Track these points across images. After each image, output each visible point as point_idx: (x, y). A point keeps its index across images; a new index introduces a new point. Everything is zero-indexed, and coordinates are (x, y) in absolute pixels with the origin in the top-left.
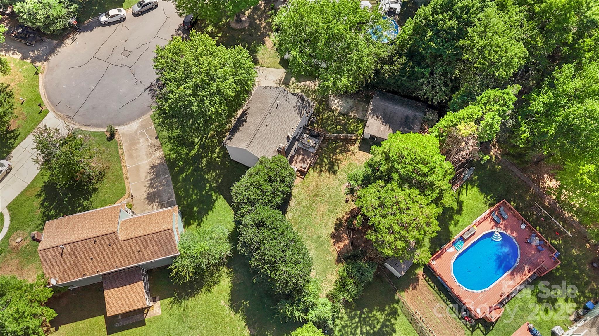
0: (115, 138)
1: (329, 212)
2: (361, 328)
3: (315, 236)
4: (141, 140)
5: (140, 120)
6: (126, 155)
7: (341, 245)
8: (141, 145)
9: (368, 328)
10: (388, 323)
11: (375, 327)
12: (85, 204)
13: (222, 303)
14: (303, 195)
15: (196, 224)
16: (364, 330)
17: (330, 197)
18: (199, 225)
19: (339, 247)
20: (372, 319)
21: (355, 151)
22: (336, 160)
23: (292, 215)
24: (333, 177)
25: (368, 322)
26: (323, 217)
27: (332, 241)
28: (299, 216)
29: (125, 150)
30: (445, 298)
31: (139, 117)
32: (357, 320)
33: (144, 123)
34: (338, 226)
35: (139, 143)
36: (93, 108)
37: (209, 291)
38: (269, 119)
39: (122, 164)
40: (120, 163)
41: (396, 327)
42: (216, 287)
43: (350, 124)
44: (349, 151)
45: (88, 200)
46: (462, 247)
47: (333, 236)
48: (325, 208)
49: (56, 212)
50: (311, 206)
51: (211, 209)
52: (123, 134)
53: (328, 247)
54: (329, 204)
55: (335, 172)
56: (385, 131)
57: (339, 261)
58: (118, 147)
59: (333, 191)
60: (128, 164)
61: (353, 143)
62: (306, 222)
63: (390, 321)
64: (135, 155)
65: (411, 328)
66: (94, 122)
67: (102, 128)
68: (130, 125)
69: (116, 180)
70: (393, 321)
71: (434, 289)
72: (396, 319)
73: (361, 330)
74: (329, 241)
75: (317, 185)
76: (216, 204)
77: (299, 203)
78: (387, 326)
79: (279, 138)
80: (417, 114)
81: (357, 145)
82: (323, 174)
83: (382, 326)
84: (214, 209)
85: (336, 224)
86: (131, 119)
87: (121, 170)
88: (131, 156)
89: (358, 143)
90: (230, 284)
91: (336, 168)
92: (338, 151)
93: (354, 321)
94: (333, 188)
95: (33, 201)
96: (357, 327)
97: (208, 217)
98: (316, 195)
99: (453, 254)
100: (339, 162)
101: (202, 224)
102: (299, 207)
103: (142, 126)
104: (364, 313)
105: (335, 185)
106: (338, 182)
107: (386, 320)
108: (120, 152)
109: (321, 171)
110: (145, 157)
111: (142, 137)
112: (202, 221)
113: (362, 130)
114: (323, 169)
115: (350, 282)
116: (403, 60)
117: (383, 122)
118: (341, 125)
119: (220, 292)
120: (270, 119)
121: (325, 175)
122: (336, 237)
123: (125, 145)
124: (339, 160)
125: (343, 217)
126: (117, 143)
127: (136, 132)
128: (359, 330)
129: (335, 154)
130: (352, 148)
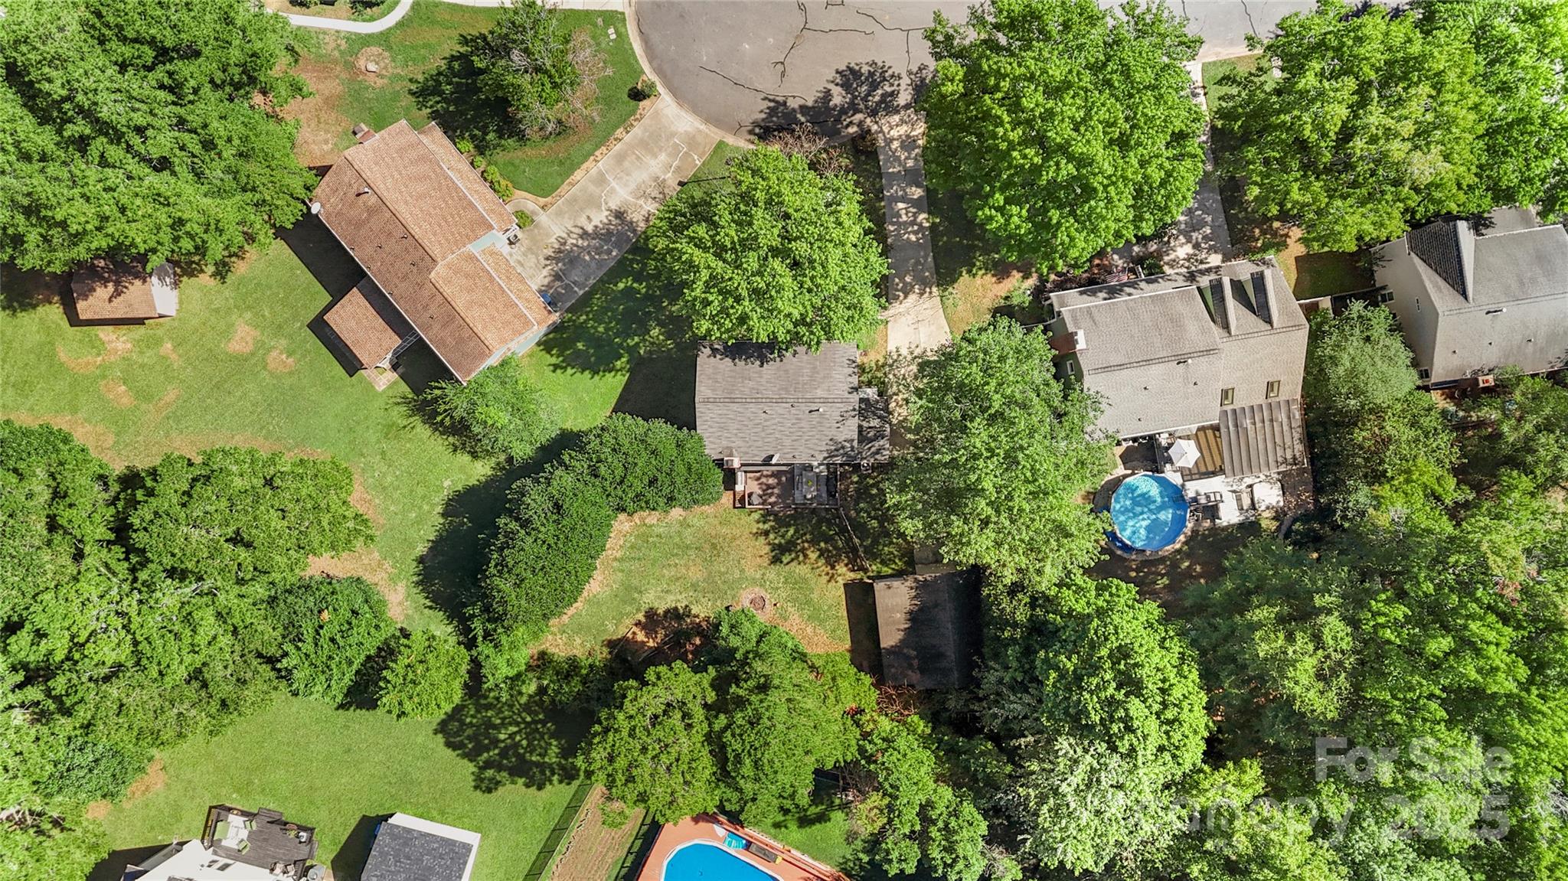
0: (641, 104)
1: (692, 585)
2: (519, 732)
3: (635, 582)
4: (663, 157)
5: (703, 127)
6: (619, 146)
7: (641, 637)
8: (653, 162)
9: (524, 743)
10: (548, 773)
11: (531, 753)
12: (491, 136)
13: (447, 483)
14: (702, 522)
15: (554, 360)
16: (518, 738)
17: (722, 574)
18: (556, 367)
19: (634, 633)
20: (543, 743)
21: (839, 579)
22: (803, 550)
23: (655, 522)
24: (766, 562)
25: (535, 739)
26: (678, 579)
27: (641, 617)
28: (659, 536)
29: (627, 138)
30: (635, 849)
31: (708, 120)
32: (529, 719)
33: (700, 139)
34: (674, 614)
35: (655, 156)
36: (682, 16)
37: (455, 451)
38: (780, 409)
39: (597, 153)
40: (597, 147)
41: (548, 787)
42: (467, 458)
43: (891, 543)
44: (833, 567)
45: (500, 137)
46: (735, 849)
47: (651, 614)
48: (696, 574)
49: (452, 93)
50: (688, 547)
51: (595, 372)
52: (657, 112)
53: (628, 615)
54: (709, 579)
55: (776, 560)
56: (894, 623)
57: (611, 644)
58: (624, 121)
59: (737, 575)
60: (602, 162)
61: (855, 565)
62: (653, 554)
63: (553, 774)
64: (626, 164)
65: (559, 812)
66: (655, 37)
67: (650, 63)
68: (683, 113)
69: (561, 163)
70: (555, 778)
71: (642, 824)
72: (561, 782)
73: (515, 733)
74: (638, 610)
75: (734, 539)
76: (609, 376)
77: (683, 523)
78: (543, 773)
79: (760, 444)
80: (956, 675)
81: (852, 575)
82: (762, 539)
83: (537, 764)
84: (597, 378)
85: (676, 609)
86: (696, 109)
87: (586, 159)
88: (620, 158)
89: (858, 575)
90: (483, 479)
91: (786, 559)
92: (822, 545)
93: (524, 714)
94: (742, 571)
95: (450, 38)
96: (517, 724)
97: (578, 374)
98: (714, 546)
99: (716, 837)
100: (801, 558)
101: (559, 371)
102: (677, 527)
103: (692, 141)
104: (544, 726)
105: (750, 572)
106: (758, 576)
107: (550, 766)
108: (619, 132)
109: (766, 533)
110: (633, 186)
111: (669, 155)
112: (565, 369)
113: (890, 571)
114: (772, 536)
115: (576, 685)
116: (1022, 615)
117: (911, 613)
118: (881, 525)
119: (462, 469)
120: (781, 411)
121: (762, 547)
122: (651, 621)
123: (637, 131)
124: (806, 556)
125: (697, 616)
126: (633, 113)
127: (673, 135)
128: (514, 729)
129: (814, 542)
130: (841, 569)
